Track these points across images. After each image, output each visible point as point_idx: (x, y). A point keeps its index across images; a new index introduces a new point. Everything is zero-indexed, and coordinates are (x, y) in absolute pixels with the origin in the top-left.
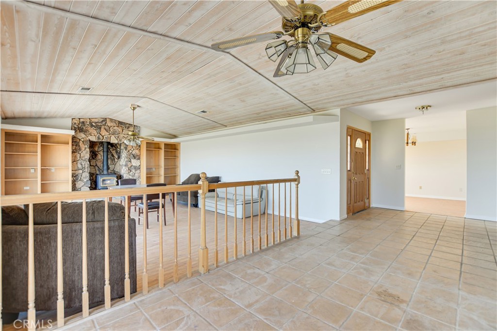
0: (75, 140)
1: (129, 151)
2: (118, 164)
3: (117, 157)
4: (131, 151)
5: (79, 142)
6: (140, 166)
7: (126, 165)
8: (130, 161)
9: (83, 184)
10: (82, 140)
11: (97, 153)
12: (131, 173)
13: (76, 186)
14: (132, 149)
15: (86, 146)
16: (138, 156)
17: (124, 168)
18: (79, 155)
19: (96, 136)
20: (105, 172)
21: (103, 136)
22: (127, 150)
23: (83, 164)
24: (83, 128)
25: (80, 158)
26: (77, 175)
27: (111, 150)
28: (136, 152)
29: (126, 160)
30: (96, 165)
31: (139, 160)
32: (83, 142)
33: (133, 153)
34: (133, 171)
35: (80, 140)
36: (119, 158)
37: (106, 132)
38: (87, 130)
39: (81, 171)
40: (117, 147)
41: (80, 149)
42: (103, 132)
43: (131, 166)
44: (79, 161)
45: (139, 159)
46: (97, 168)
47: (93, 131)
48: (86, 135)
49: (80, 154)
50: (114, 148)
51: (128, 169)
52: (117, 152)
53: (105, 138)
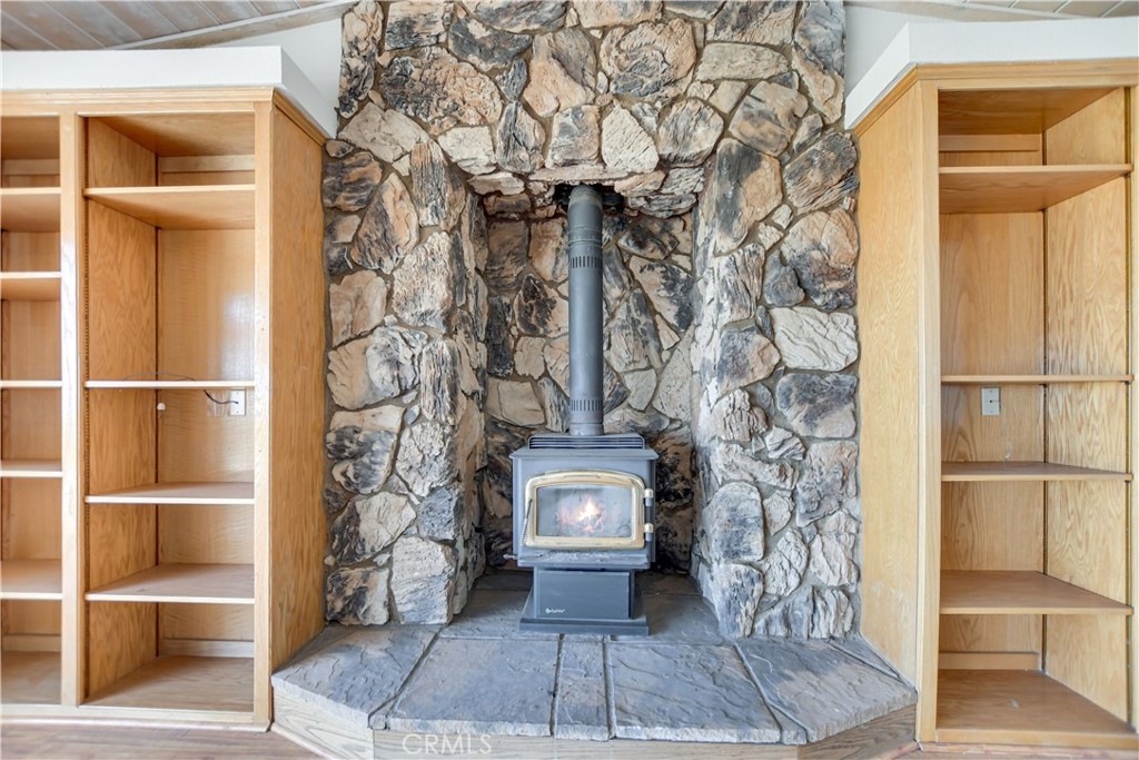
0: (354, 174)
1: (751, 234)
2: (677, 367)
3: (669, 312)
4: (768, 236)
5: (377, 190)
6: (851, 368)
7: (731, 366)
8: (767, 329)
9: (410, 513)
10: (403, 167)
11: (552, 293)
12: (774, 437)
13: (364, 528)
14: (782, 217)
15: (427, 217)
16: (837, 274)
17: (713, 389)
18: (375, 291)
19: (491, 126)
20: (582, 426)
21: (545, 124)
22: (739, 228)
23: (404, 354)
24: (405, 75)
25: (388, 309)
26: (365, 447)
27: (635, 265)
28: (815, 235)
29: (726, 317)
30: (546, 374)
31: (841, 317)
32: (407, 181)
33: (794, 246)
34: (794, 416)
35: (386, 168)
36: (686, 318)
37: (564, 84)
38: (434, 85)
39: (390, 417)
40: (675, 242)
41: (387, 243)
42: (551, 90)
43: (774, 374)
44: (378, 339)
45: (844, 302)
46: (548, 393)
47: (471, 85)
48: (425, 127)
49: (389, 278)
50: (652, 251)
51: (740, 398)
52: (671, 281)
53: (555, 130)
